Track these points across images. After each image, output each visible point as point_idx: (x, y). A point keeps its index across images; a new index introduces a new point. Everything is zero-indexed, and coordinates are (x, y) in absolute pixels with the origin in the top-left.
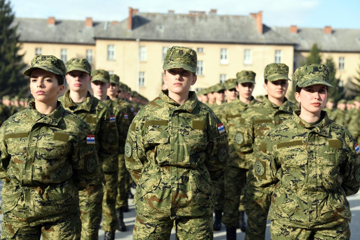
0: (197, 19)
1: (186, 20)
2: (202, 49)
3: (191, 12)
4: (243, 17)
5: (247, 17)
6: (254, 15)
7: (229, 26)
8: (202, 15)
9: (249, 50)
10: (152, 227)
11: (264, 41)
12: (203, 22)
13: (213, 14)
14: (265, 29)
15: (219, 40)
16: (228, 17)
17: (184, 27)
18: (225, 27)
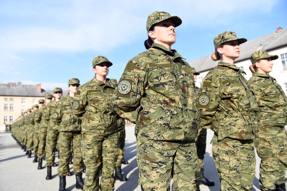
0: (11, 86)
1: (5, 86)
2: (13, 99)
3: (9, 83)
4: (33, 86)
5: (35, 86)
6: (38, 85)
7: (26, 89)
8: (14, 84)
9: (35, 99)
10: (163, 165)
11: (42, 96)
12: (14, 87)
13: (20, 84)
14: (42, 91)
15: (21, 95)
16: (26, 86)
17: (4, 89)
18: (24, 90)
